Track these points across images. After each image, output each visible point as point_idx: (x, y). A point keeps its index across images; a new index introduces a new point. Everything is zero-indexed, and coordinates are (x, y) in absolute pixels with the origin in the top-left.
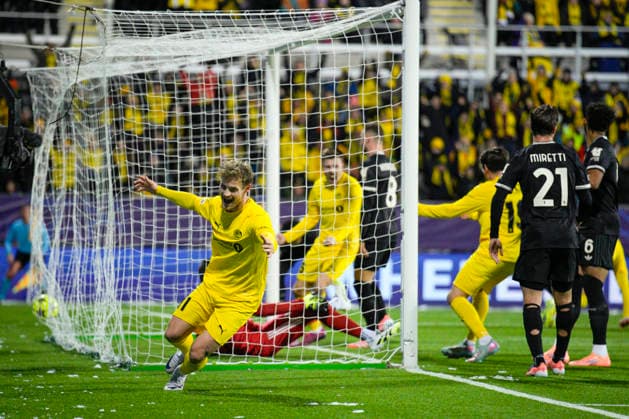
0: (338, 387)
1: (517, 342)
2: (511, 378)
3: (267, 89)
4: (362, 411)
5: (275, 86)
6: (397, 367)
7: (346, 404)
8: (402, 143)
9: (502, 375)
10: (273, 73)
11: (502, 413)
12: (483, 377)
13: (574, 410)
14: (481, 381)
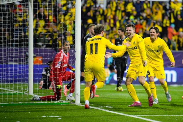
0: (53, 111)
1: (113, 95)
2: (111, 107)
3: (29, 10)
4: (61, 119)
5: (32, 9)
6: (73, 104)
7: (55, 116)
8: (75, 29)
9: (108, 106)
10: (31, 5)
11: (107, 119)
12: (101, 107)
13: (131, 117)
14: (101, 108)
